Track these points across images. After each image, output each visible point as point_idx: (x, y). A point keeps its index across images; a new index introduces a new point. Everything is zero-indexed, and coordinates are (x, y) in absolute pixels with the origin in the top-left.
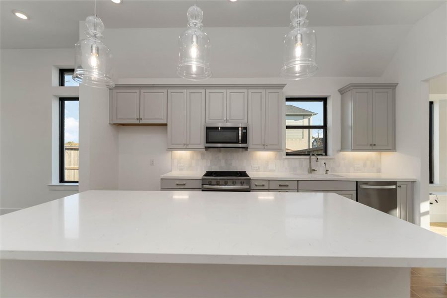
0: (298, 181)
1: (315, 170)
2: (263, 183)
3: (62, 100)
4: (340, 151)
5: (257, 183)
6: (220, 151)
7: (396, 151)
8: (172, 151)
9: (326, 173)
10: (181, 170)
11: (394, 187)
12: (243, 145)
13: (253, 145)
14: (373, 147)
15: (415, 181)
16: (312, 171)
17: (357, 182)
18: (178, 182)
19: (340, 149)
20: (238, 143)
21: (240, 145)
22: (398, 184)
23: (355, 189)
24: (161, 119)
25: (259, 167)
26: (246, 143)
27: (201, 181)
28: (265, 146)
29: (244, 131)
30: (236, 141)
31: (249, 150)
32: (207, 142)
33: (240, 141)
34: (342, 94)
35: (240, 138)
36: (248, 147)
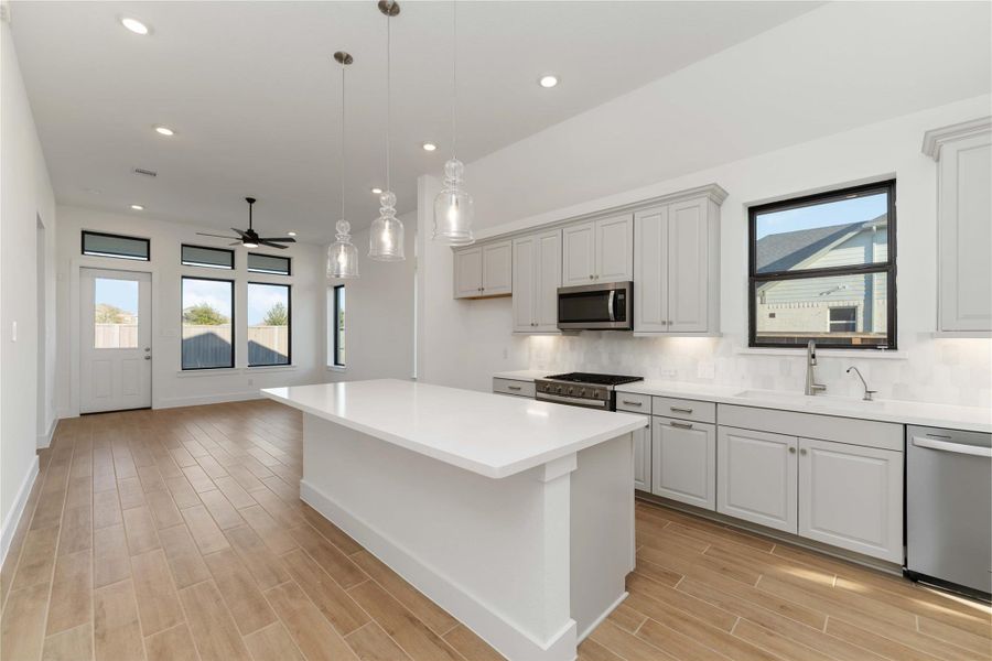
0: (716, 403)
2: (639, 399)
3: (337, 288)
5: (627, 398)
9: (868, 398)
12: (621, 324)
13: (644, 323)
16: (815, 389)
17: (905, 425)
21: (613, 325)
23: (902, 448)
24: (506, 287)
25: (676, 371)
26: (624, 320)
27: (534, 385)
28: (669, 326)
29: (620, 297)
30: (606, 317)
31: (635, 334)
32: (560, 321)
33: (612, 317)
34: (938, 160)
35: (611, 311)
36: (632, 328)
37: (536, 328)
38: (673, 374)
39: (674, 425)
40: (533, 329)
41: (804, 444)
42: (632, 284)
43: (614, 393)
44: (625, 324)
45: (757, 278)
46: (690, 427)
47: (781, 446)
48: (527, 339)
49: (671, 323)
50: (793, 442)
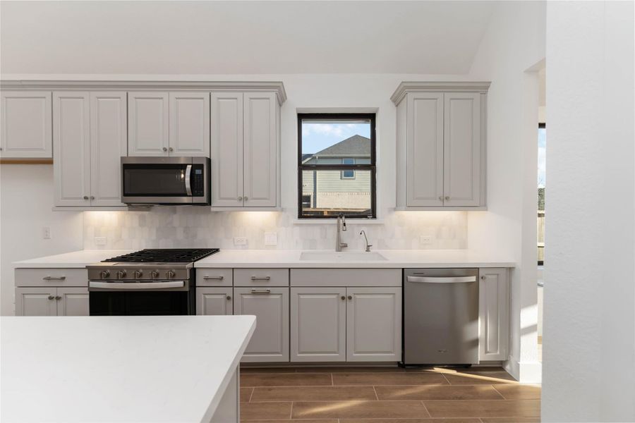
0: (290, 269)
1: (346, 246)
2: (221, 274)
4: (395, 209)
5: (207, 274)
6: (175, 212)
7: (487, 210)
8: (83, 211)
9: (368, 250)
10: (102, 246)
11: (473, 279)
12: (197, 199)
13: (221, 199)
14: (444, 202)
15: (514, 268)
16: (341, 246)
17: (403, 269)
18: (49, 274)
19: (395, 206)
20: (185, 195)
21: (190, 199)
22: (482, 273)
23: (401, 285)
24: (42, 149)
25: (247, 240)
26: (202, 195)
27: (87, 270)
28: (244, 203)
29: (198, 172)
30: (183, 192)
31: (213, 209)
32: (125, 194)
33: (189, 193)
34: (397, 106)
35: (188, 186)
36: (209, 203)
37: (90, 202)
38: (245, 243)
39: (254, 293)
40: (88, 203)
41: (350, 292)
42: (209, 161)
43: (193, 271)
44: (204, 199)
45: (302, 167)
46: (268, 293)
47: (335, 297)
48: (81, 215)
49: (247, 199)
50: (342, 292)
